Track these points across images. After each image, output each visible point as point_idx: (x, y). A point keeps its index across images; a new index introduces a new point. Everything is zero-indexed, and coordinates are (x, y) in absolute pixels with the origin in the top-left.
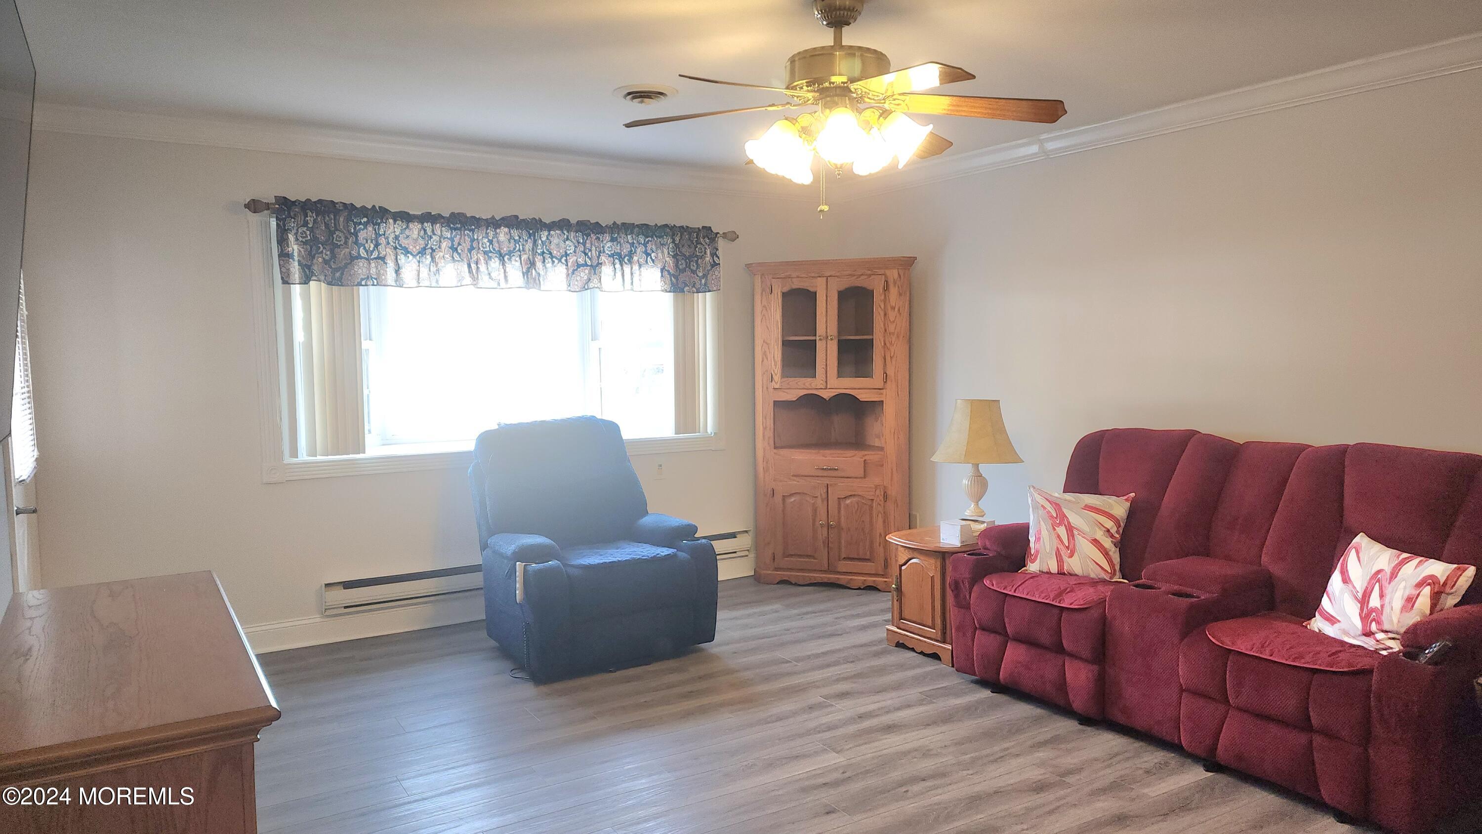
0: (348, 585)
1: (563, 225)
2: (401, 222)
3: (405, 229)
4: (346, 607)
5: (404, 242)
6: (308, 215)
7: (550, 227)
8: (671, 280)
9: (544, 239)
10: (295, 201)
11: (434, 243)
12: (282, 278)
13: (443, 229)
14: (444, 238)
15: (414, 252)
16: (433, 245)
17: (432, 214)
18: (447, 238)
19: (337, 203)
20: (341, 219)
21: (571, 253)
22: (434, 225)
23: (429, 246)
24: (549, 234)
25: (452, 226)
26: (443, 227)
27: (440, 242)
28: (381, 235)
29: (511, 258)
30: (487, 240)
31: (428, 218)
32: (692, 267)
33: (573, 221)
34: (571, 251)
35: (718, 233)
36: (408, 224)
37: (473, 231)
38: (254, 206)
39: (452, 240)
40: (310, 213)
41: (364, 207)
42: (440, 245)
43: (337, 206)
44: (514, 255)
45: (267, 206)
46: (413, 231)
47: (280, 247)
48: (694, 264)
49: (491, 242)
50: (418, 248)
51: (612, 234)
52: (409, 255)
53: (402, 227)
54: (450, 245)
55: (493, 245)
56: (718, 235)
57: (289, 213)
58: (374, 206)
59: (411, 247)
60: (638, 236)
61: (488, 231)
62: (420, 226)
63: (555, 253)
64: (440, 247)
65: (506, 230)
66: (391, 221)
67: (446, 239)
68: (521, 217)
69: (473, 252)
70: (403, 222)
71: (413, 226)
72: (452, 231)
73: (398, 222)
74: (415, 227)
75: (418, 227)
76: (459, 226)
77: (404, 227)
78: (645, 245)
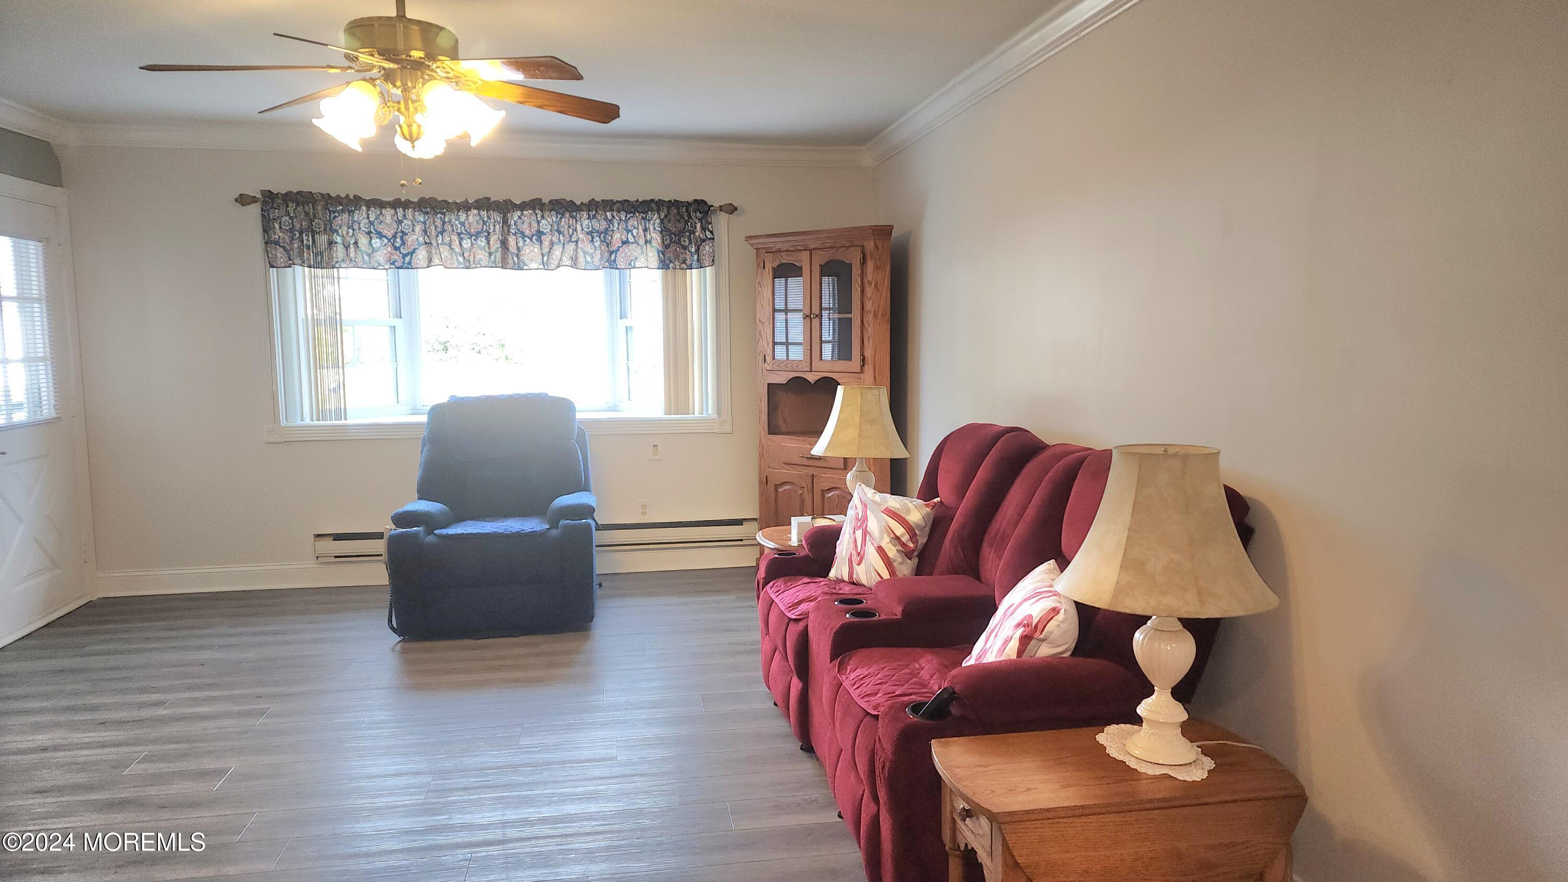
0: (338, 537)
1: (535, 205)
2: (374, 209)
3: (379, 215)
4: (336, 557)
5: (380, 228)
6: (289, 206)
7: (523, 207)
8: (659, 256)
9: (516, 218)
10: (278, 194)
11: (406, 227)
12: (269, 262)
13: (416, 213)
14: (418, 222)
15: (389, 236)
16: (405, 229)
17: (403, 200)
18: (421, 221)
19: (315, 193)
20: (319, 208)
21: (548, 232)
22: (406, 211)
23: (399, 230)
24: (522, 214)
25: (424, 210)
26: (415, 211)
27: (414, 225)
28: (355, 222)
29: (477, 239)
30: (458, 222)
31: (396, 204)
32: (682, 243)
33: (546, 200)
34: (548, 230)
35: (712, 206)
36: (381, 210)
37: (444, 214)
38: (243, 200)
39: (425, 223)
40: (290, 204)
41: (338, 196)
42: (413, 228)
43: (315, 196)
44: (480, 236)
45: (254, 200)
46: (386, 216)
47: (266, 235)
48: (686, 239)
49: (462, 224)
50: (392, 232)
51: (589, 212)
52: (384, 239)
53: (376, 213)
54: (423, 229)
55: (465, 227)
56: (712, 208)
57: (273, 204)
58: (348, 195)
59: (386, 232)
60: (619, 212)
61: (460, 213)
62: (393, 212)
63: (527, 232)
64: (413, 230)
65: (476, 212)
66: (364, 208)
67: (420, 223)
68: (493, 199)
69: (444, 234)
70: (376, 209)
71: (386, 212)
72: (424, 215)
73: (371, 209)
74: (388, 213)
75: (391, 212)
76: (428, 210)
77: (378, 213)
78: (626, 221)
